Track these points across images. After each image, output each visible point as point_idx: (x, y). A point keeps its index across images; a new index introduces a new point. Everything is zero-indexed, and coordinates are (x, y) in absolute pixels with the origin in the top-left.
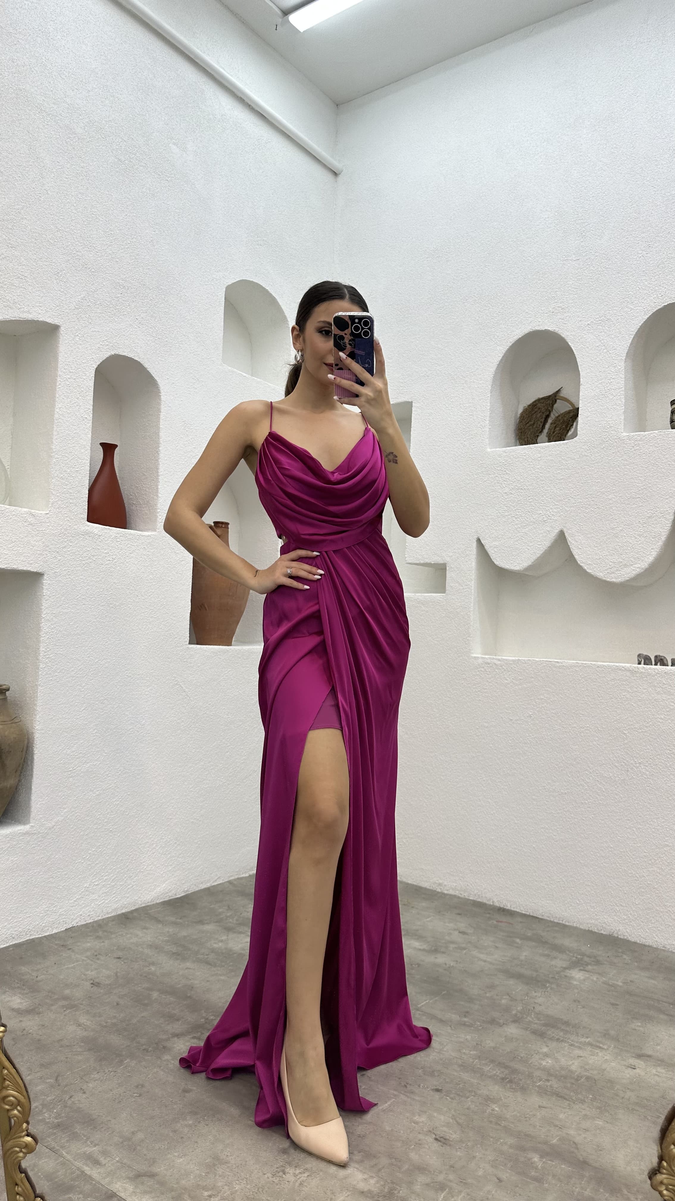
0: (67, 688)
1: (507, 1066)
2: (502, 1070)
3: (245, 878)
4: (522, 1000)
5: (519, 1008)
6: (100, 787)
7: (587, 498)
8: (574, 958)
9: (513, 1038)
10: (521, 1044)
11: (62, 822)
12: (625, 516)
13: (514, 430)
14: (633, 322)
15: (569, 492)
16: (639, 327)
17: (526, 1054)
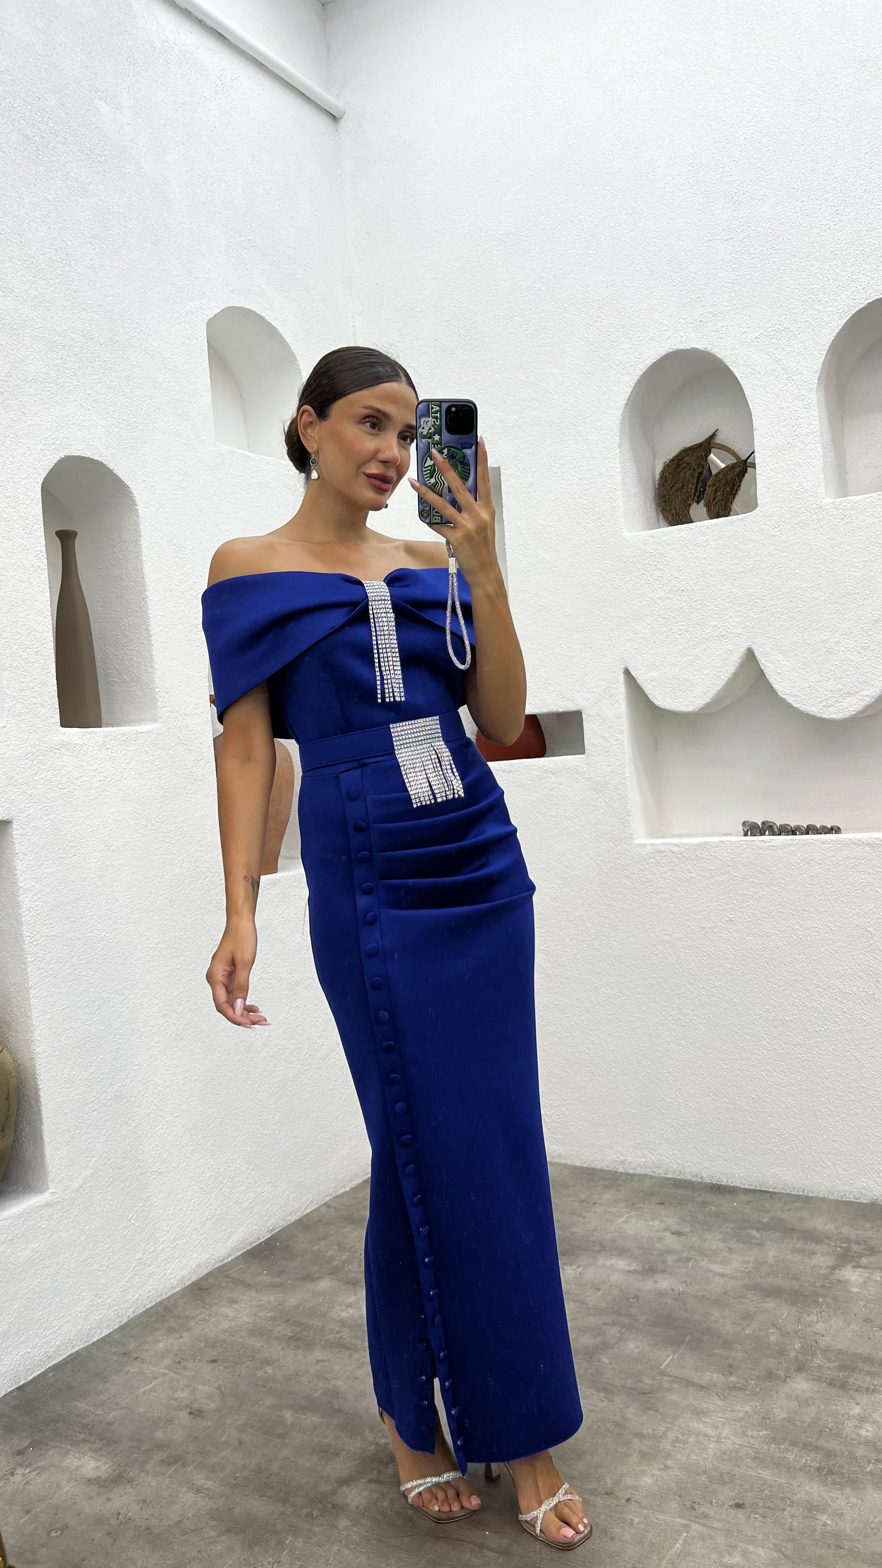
0: (70, 983)
1: (816, 1447)
2: (812, 1455)
3: (345, 1193)
4: (796, 1332)
5: (796, 1347)
6: (137, 1115)
7: (782, 598)
8: (839, 1249)
9: (807, 1400)
10: (822, 1407)
11: (92, 1176)
12: (841, 621)
13: (654, 498)
14: (824, 331)
15: (755, 591)
16: (833, 338)
17: (834, 1422)
